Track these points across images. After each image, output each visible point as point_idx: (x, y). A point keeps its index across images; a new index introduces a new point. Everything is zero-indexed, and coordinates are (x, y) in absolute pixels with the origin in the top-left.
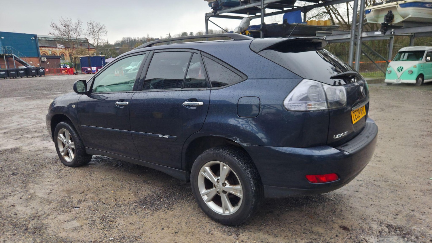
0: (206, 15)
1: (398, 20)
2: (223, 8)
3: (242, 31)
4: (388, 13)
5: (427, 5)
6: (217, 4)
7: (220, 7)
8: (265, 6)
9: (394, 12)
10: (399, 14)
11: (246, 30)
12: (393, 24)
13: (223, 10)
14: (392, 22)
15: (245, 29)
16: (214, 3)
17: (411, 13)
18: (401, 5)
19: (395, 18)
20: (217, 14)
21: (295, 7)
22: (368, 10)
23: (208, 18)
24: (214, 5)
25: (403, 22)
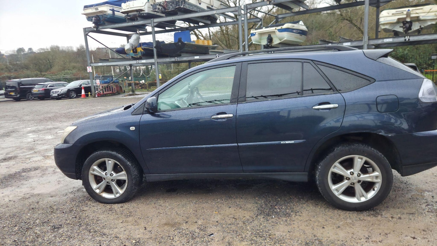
0: (85, 29)
1: (276, 42)
2: (106, 23)
3: (134, 48)
4: (268, 37)
5: (294, 31)
6: (98, 18)
7: (102, 22)
8: (155, 24)
9: (272, 36)
10: (277, 37)
11: (136, 47)
12: (273, 45)
13: (106, 25)
14: (272, 43)
15: (136, 45)
16: (95, 18)
17: (286, 37)
18: (278, 30)
19: (274, 40)
20: (98, 29)
21: (177, 27)
22: (253, 33)
23: (87, 33)
24: (95, 19)
25: (279, 43)
